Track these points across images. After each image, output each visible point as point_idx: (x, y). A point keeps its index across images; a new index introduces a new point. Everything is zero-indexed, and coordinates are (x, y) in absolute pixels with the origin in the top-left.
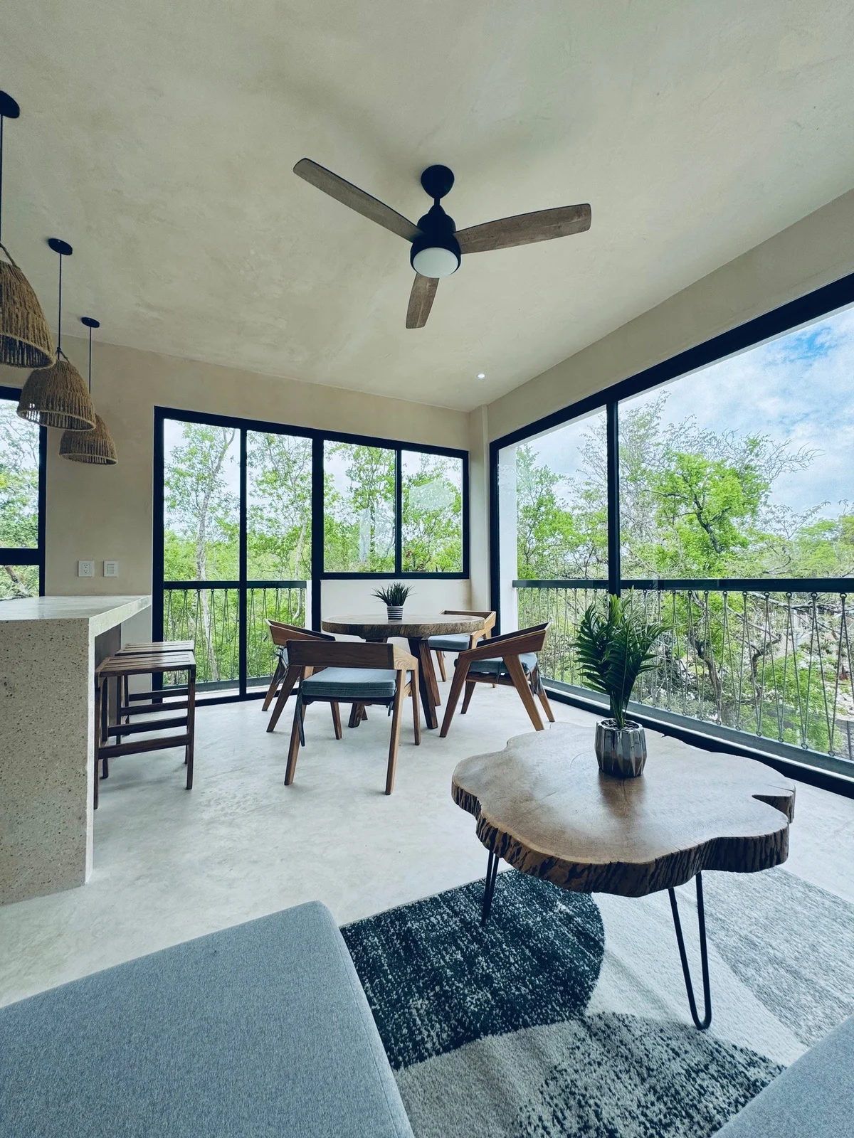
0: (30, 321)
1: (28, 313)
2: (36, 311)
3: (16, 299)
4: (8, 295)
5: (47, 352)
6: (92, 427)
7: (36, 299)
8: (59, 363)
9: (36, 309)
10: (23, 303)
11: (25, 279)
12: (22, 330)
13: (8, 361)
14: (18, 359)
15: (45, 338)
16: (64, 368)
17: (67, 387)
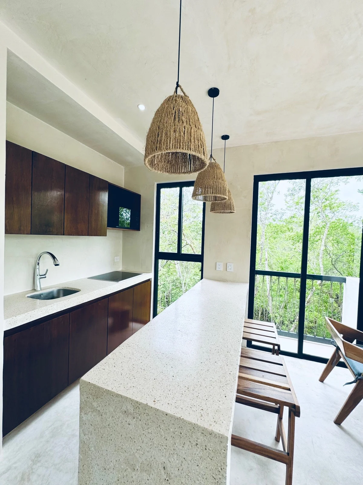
0: (192, 135)
1: (191, 128)
2: (197, 125)
3: (184, 119)
4: (179, 118)
5: (203, 157)
6: (226, 199)
7: (197, 116)
8: (211, 164)
9: (197, 124)
10: (188, 121)
11: (191, 103)
12: (187, 144)
13: (183, 171)
14: (188, 169)
15: (202, 145)
16: (214, 166)
17: (215, 177)
